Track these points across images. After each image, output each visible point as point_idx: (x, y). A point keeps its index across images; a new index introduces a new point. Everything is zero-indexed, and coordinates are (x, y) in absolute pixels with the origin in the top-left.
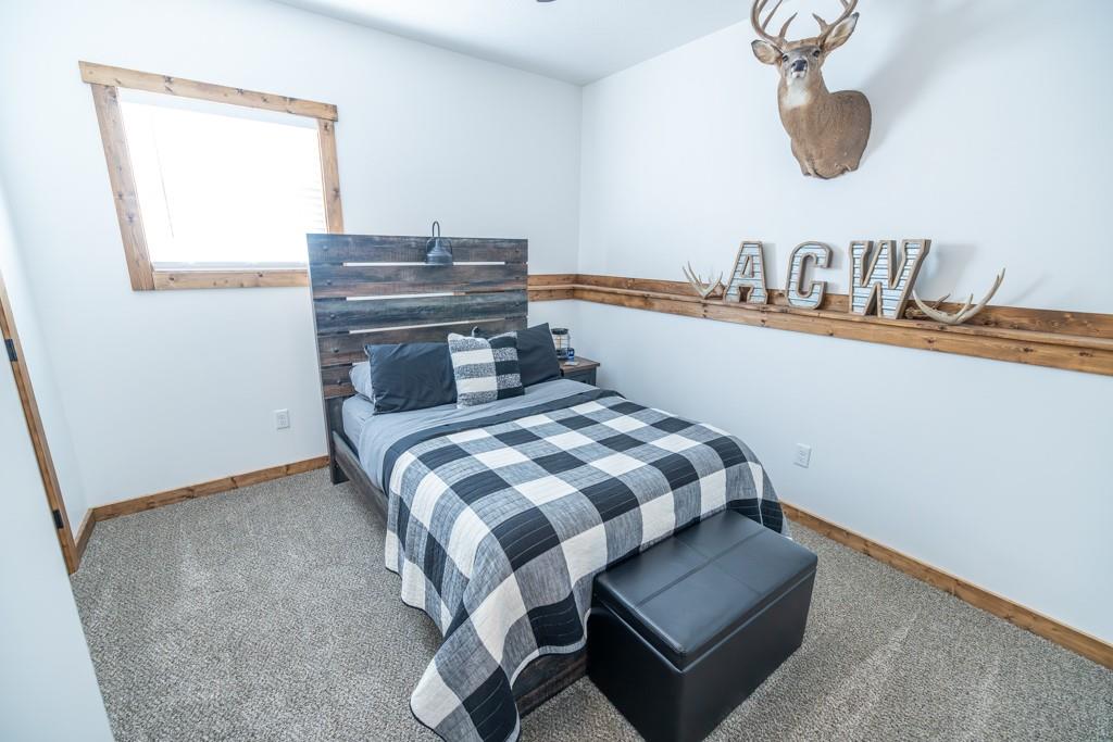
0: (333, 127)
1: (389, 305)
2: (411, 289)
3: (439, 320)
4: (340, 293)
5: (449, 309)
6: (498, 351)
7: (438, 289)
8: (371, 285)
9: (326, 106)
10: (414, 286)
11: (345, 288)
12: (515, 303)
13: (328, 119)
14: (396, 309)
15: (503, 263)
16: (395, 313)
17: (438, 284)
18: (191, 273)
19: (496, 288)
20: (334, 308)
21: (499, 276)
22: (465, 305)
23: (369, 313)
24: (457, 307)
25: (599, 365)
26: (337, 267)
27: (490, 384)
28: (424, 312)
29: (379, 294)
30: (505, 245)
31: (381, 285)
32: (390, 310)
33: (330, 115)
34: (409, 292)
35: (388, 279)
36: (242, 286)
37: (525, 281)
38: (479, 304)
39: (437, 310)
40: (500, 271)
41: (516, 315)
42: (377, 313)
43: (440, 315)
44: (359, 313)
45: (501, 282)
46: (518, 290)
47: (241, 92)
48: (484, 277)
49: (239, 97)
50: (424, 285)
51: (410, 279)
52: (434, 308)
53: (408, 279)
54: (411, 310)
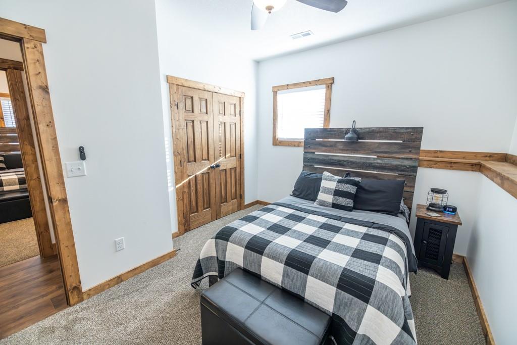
0: (331, 86)
1: (330, 157)
2: (341, 151)
3: (353, 168)
4: (313, 151)
5: (359, 163)
6: (340, 184)
7: (354, 153)
8: (324, 148)
9: (330, 78)
10: (343, 150)
11: (314, 149)
12: (406, 166)
13: (329, 84)
14: (333, 160)
15: (402, 142)
16: (332, 161)
17: (355, 150)
18: (285, 141)
19: (391, 155)
20: (310, 156)
21: (394, 149)
22: (369, 163)
23: (322, 160)
24: (363, 163)
25: (461, 224)
26: (314, 141)
27: (329, 198)
28: (345, 163)
29: (327, 152)
30: (402, 131)
31: (328, 148)
32: (330, 159)
33: (330, 82)
34: (340, 153)
35: (331, 146)
36: (295, 146)
37: (418, 154)
38: (378, 163)
39: (352, 163)
40: (397, 146)
41: (406, 173)
42: (325, 160)
43: (354, 165)
44: (318, 159)
45: (396, 153)
46: (411, 159)
47: (304, 83)
48: (384, 149)
49: (304, 85)
50: (347, 150)
51: (341, 147)
52: (351, 162)
53: (340, 147)
54: (339, 161)
